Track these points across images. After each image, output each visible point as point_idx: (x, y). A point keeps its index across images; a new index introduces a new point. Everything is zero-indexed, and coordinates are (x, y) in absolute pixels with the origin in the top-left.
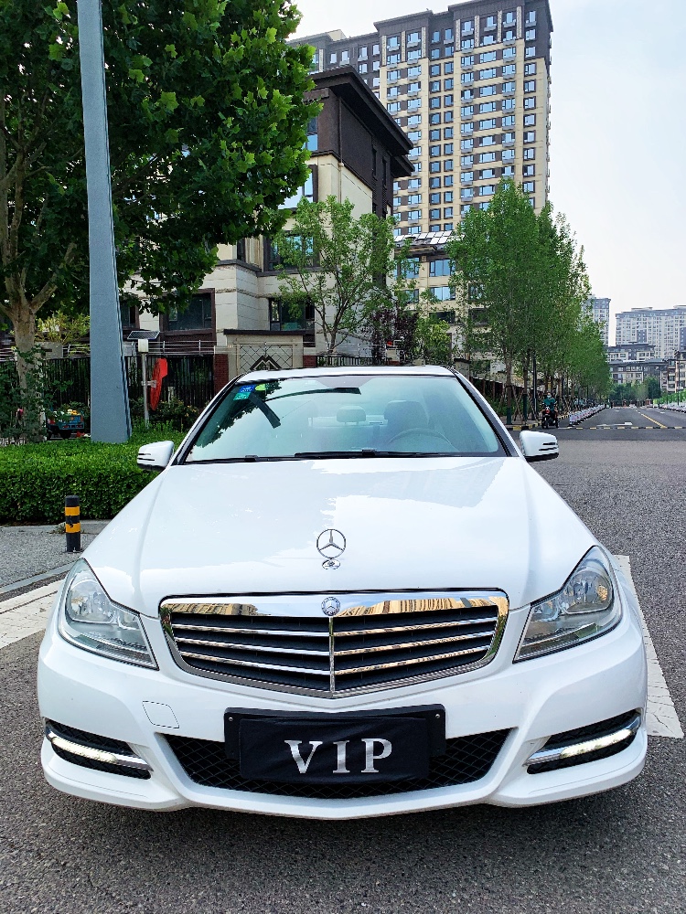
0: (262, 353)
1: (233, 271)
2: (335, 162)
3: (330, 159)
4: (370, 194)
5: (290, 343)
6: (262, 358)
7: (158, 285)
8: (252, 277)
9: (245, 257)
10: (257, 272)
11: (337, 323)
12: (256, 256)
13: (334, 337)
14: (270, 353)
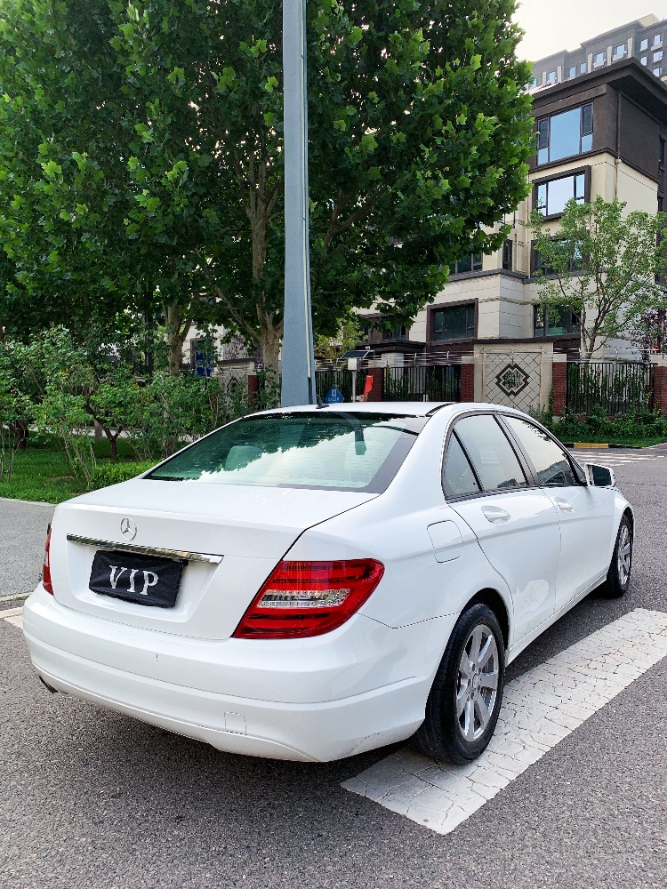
0: (509, 361)
1: (497, 280)
2: (610, 159)
3: (605, 157)
4: (655, 187)
5: (539, 350)
6: (509, 366)
7: (393, 305)
8: (519, 284)
9: (511, 266)
10: (523, 279)
11: (596, 327)
12: (524, 263)
13: (593, 341)
14: (517, 361)
